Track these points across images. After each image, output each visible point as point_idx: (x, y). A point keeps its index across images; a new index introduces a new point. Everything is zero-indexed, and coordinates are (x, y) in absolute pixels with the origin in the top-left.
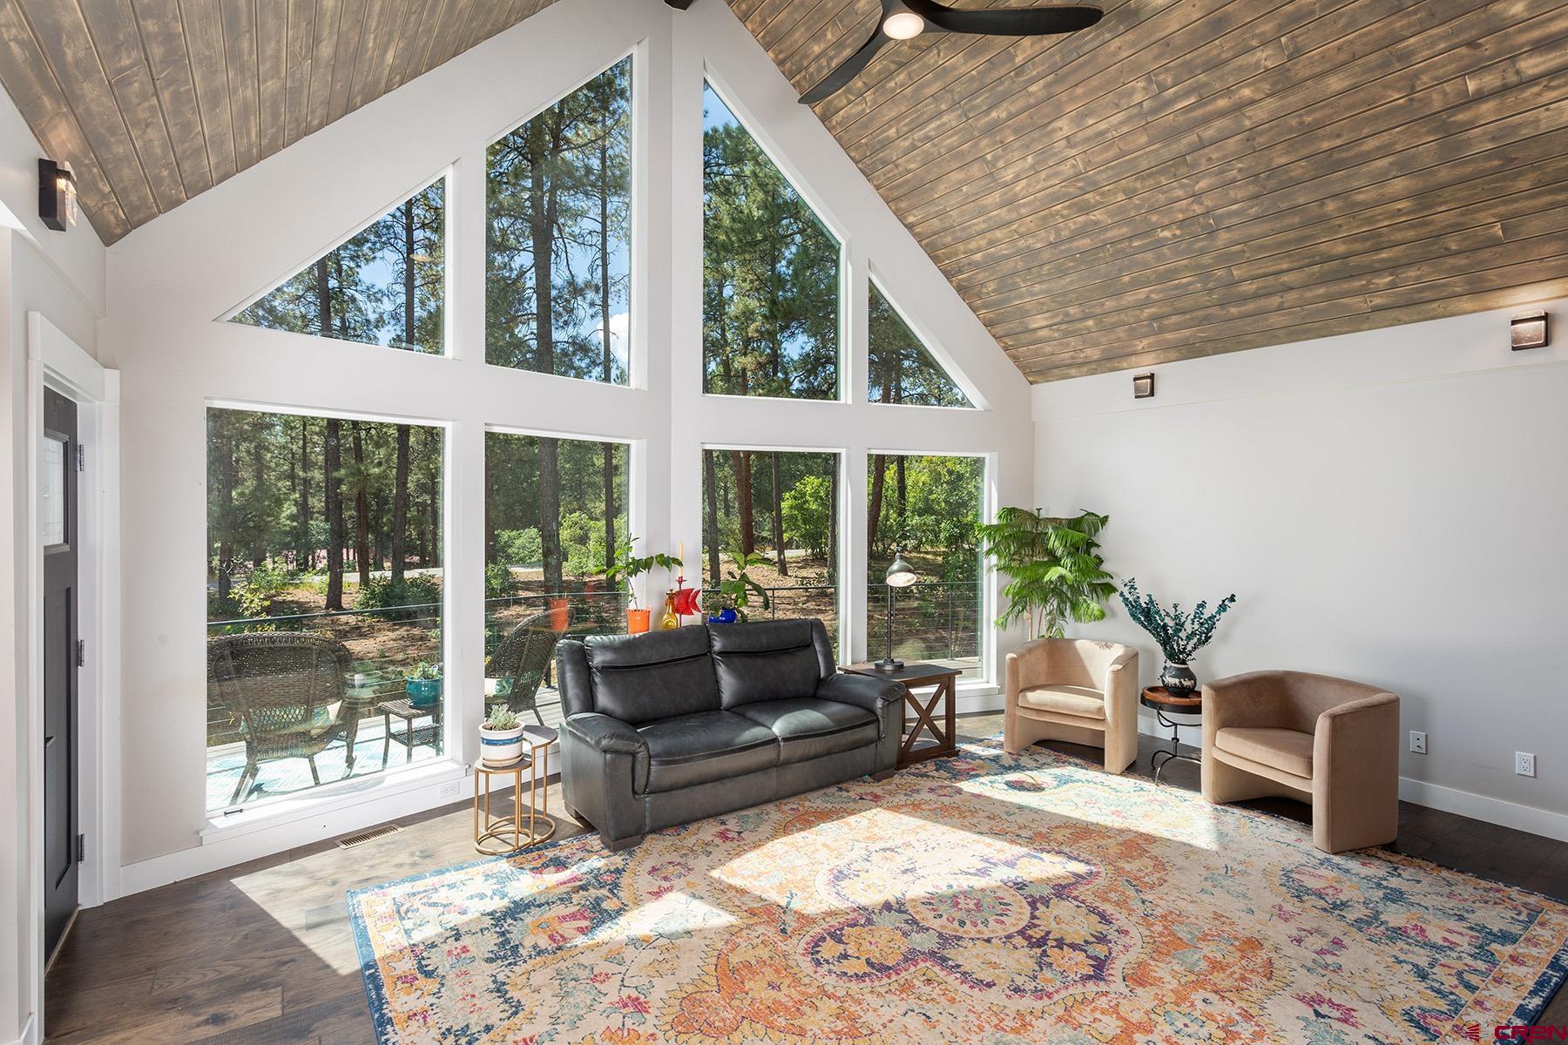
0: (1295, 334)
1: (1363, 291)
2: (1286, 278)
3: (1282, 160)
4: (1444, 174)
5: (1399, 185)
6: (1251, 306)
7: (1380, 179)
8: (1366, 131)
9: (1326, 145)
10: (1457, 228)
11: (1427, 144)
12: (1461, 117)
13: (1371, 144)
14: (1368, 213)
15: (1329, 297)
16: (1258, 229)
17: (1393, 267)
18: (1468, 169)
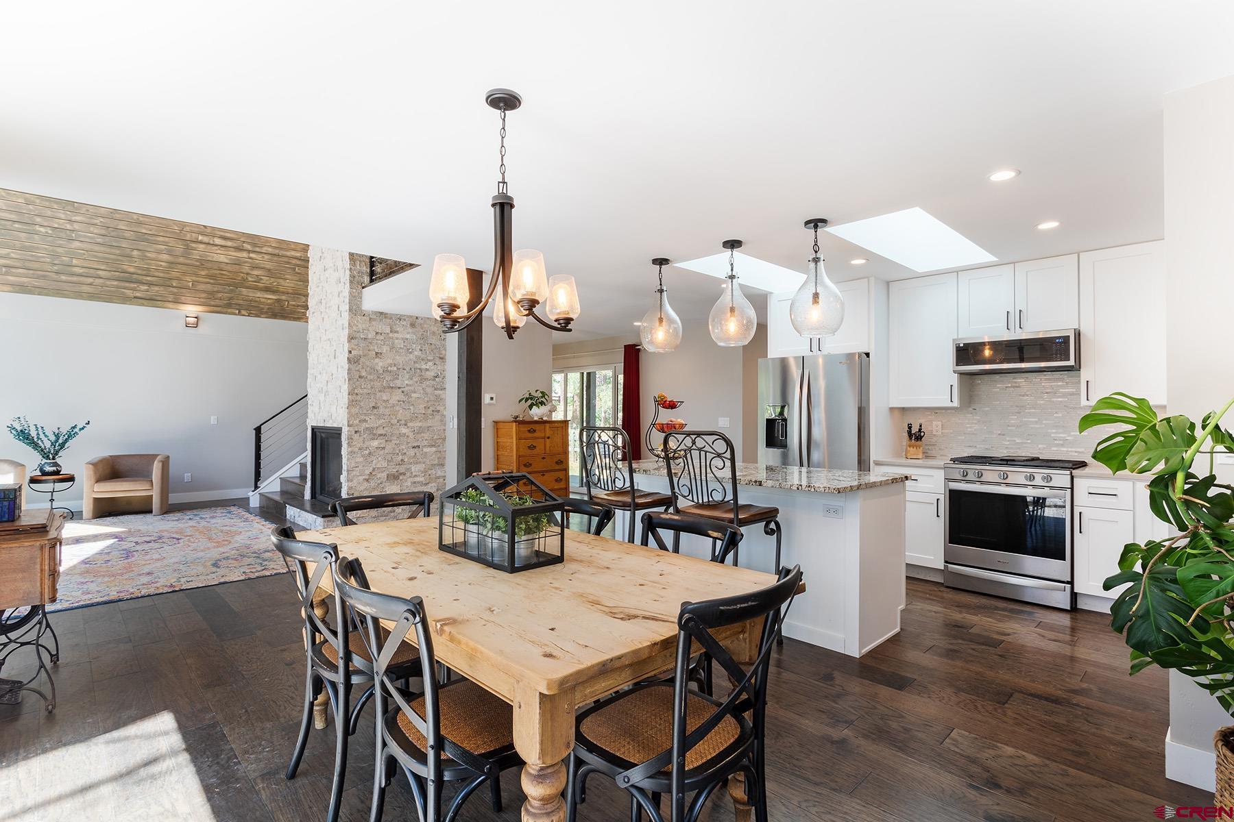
0: (92, 297)
1: (134, 289)
2: (100, 273)
3: (123, 228)
4: (181, 260)
5: (165, 257)
6: (75, 279)
7: (159, 252)
8: (161, 234)
9: (144, 231)
10: (178, 279)
11: (179, 248)
12: (194, 245)
13: (161, 239)
14: (149, 261)
15: (118, 287)
16: (97, 248)
17: (150, 284)
18: (189, 262)
